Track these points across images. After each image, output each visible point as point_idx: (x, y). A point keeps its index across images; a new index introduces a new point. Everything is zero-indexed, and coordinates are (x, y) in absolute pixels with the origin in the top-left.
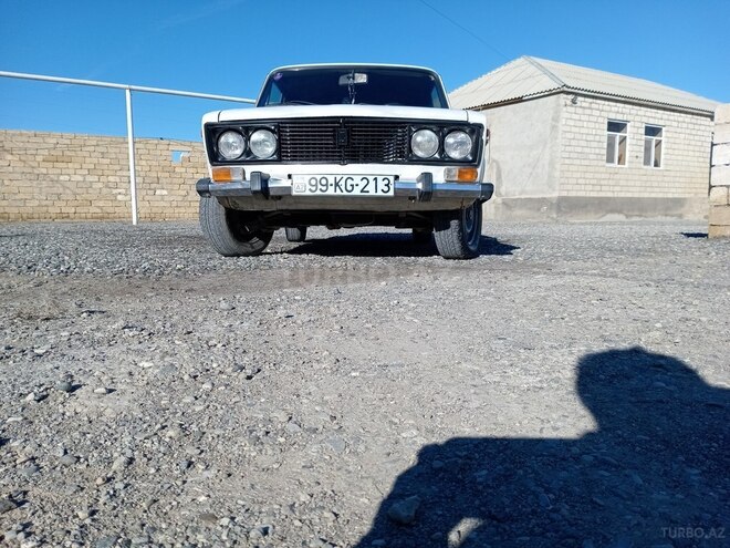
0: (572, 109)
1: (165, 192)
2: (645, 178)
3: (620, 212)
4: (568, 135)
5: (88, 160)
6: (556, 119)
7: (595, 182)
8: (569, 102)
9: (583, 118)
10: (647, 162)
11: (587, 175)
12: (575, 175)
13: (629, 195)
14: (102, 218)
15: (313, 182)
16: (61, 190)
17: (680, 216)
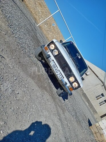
0: (101, 86)
1: (46, 27)
2: (97, 105)
3: (89, 104)
4: (96, 88)
5: (43, 10)
6: (98, 85)
7: (91, 97)
8: (102, 85)
9: (101, 89)
10: (100, 103)
11: (91, 95)
12: (90, 93)
13: (92, 104)
14: (35, 19)
15: (54, 65)
16: (35, 9)
17: (94, 114)
